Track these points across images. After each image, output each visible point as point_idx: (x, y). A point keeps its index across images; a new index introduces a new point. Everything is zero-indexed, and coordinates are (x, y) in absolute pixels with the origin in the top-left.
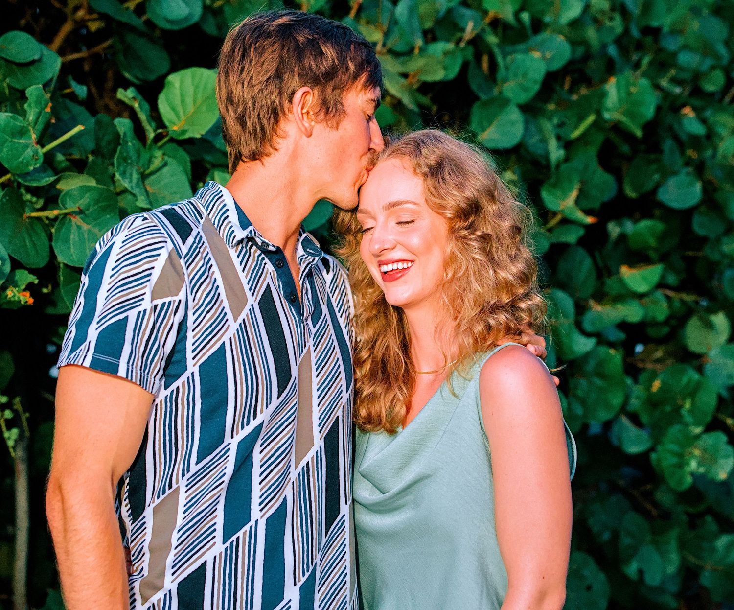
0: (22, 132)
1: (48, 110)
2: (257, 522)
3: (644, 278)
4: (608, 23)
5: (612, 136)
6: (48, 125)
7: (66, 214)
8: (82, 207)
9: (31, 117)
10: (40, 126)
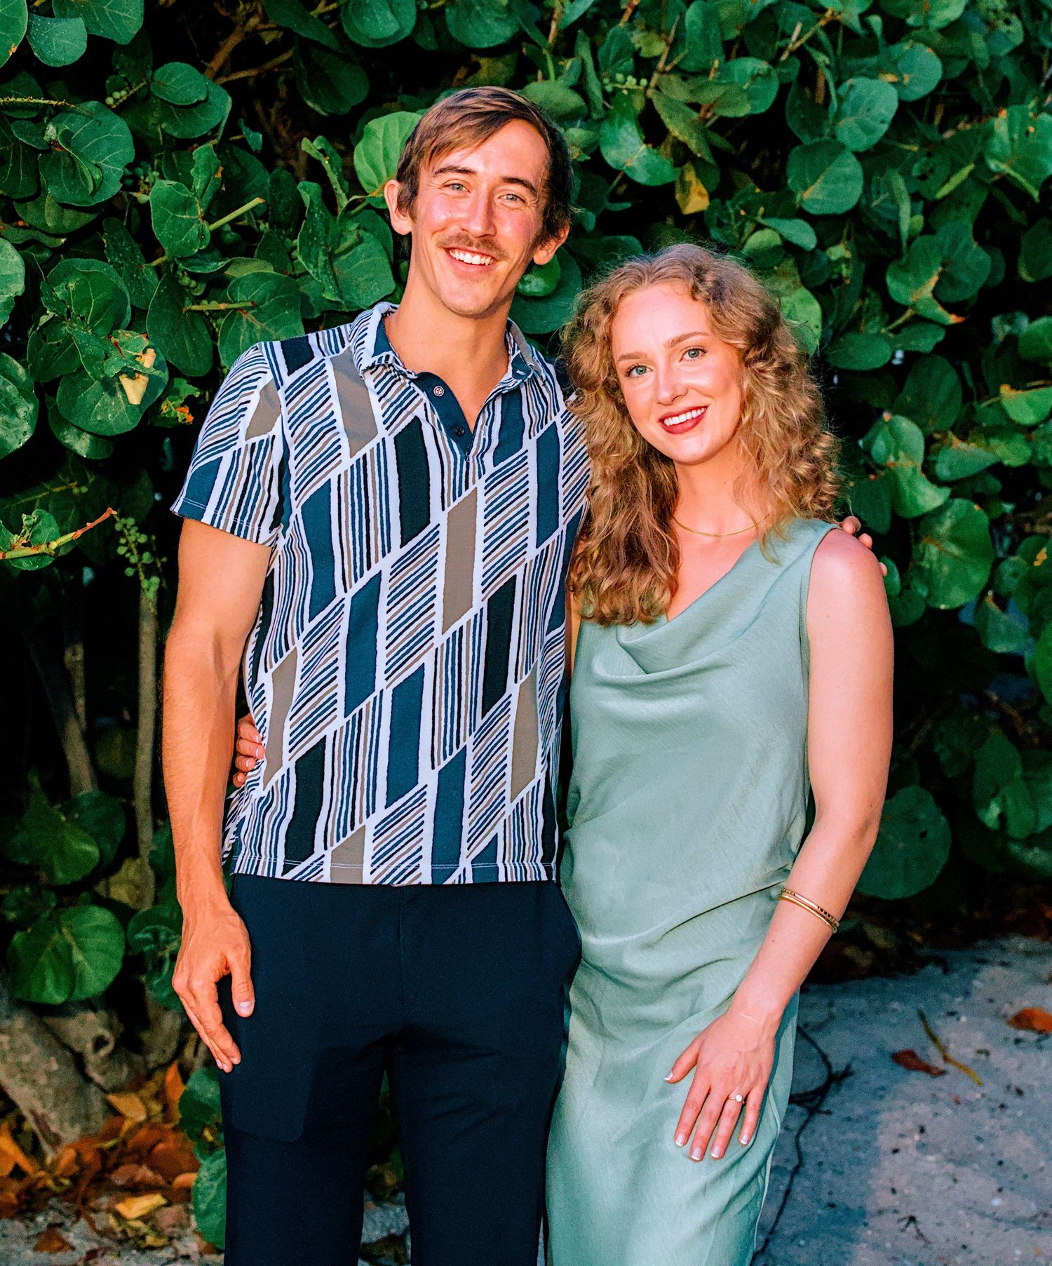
0: (186, 205)
1: (219, 175)
2: (382, 692)
3: (1030, 403)
4: (1003, 28)
5: (998, 193)
6: (218, 196)
7: (236, 310)
8: (255, 300)
9: (198, 186)
10: (208, 197)
